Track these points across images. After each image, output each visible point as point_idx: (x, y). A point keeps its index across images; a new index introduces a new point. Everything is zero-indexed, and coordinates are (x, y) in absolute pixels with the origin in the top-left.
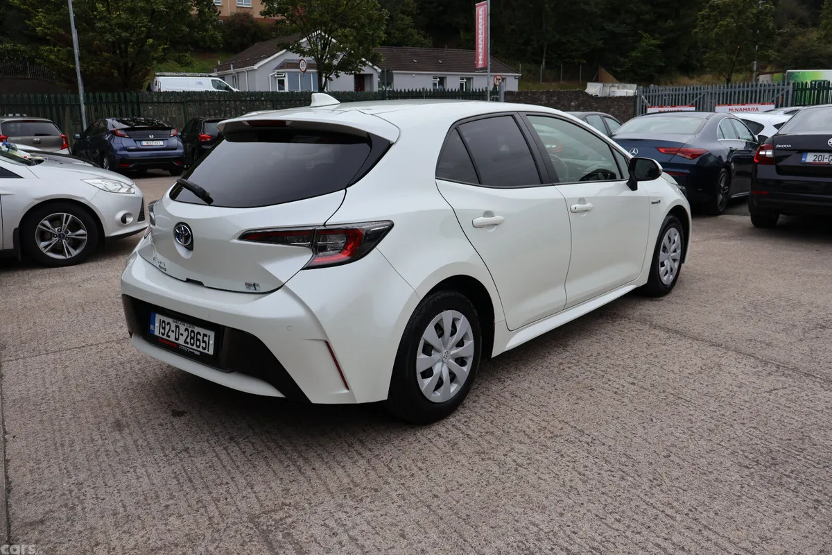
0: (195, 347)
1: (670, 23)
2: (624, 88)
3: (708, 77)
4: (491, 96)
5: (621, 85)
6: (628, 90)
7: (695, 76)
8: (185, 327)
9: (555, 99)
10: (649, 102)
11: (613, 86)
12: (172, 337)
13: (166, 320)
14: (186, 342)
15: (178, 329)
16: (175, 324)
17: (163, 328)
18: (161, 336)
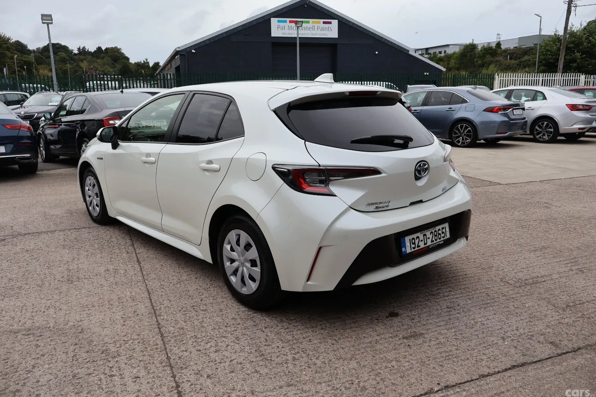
0: (438, 240)
8: (430, 232)
12: (422, 245)
13: (415, 236)
14: (432, 241)
15: (425, 237)
16: (422, 235)
17: (413, 244)
18: (413, 250)
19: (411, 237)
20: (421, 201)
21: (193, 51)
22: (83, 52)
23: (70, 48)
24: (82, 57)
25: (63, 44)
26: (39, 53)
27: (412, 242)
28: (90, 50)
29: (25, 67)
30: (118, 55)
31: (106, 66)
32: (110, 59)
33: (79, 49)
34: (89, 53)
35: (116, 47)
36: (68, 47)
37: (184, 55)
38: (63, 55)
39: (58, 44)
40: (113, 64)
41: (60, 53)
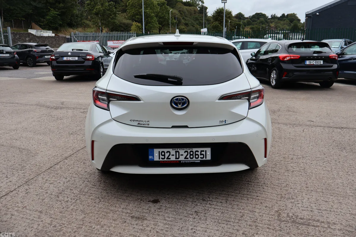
0: (194, 159)
1: (61, 5)
2: (46, 32)
3: (80, 29)
4: (3, 34)
5: (45, 31)
6: (49, 34)
7: (75, 28)
8: (184, 151)
9: (18, 36)
10: (77, 39)
11: (41, 31)
12: (173, 158)
13: (166, 150)
14: (185, 158)
15: (177, 153)
16: (175, 151)
17: (162, 155)
18: (161, 160)
19: (161, 150)
20: (186, 127)
21: (318, 14)
22: (274, 17)
23: (267, 15)
24: (272, 20)
25: (263, 13)
26: (250, 19)
27: (162, 154)
28: (278, 16)
29: (236, 27)
30: (294, 18)
31: (285, 25)
32: (288, 21)
33: (272, 15)
34: (277, 18)
35: (294, 13)
36: (265, 15)
37: (310, 17)
38: (262, 20)
39: (261, 13)
40: (290, 24)
41: (261, 18)
